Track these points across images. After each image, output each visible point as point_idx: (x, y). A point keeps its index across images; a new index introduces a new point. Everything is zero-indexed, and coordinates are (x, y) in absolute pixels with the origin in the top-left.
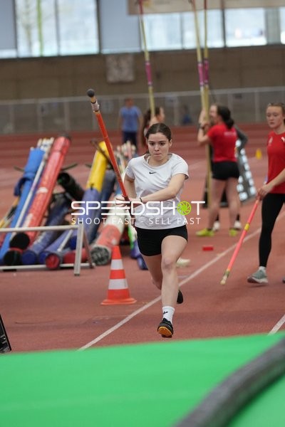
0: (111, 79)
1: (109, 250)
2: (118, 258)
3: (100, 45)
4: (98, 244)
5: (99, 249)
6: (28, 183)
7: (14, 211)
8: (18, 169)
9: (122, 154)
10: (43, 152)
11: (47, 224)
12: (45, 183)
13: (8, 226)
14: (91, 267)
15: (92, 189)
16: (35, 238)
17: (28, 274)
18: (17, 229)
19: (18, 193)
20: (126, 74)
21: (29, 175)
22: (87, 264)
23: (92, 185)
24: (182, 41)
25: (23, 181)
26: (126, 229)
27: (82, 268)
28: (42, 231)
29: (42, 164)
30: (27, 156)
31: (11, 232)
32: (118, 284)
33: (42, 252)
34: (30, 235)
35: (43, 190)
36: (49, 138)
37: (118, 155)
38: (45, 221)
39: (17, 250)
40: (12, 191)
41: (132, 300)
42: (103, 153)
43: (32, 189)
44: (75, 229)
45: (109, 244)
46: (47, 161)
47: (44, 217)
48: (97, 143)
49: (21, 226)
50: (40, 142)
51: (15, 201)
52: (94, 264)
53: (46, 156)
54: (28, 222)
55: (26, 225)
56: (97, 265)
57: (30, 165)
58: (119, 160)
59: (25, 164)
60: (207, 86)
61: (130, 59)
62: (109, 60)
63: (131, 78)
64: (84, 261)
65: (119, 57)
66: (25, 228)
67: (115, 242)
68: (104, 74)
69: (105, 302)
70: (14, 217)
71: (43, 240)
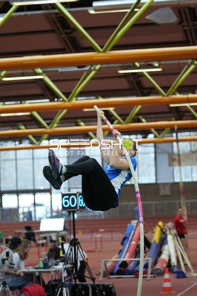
0: (161, 194)
1: (162, 269)
2: (167, 273)
3: (156, 179)
4: (158, 266)
5: (158, 269)
6: (127, 239)
7: (121, 252)
8: (122, 233)
9: (168, 227)
10: (133, 226)
11: (135, 258)
12: (134, 239)
13: (118, 258)
14: (154, 277)
15: (155, 242)
16: (130, 264)
17: (127, 279)
18: (122, 259)
19: (122, 244)
20: (168, 192)
21: (127, 236)
22: (152, 275)
23: (155, 241)
24: (192, 178)
25: (125, 239)
26: (170, 260)
27: (151, 277)
28: (132, 261)
29: (133, 231)
30: (126, 227)
31: (119, 261)
32: (167, 285)
33: (133, 270)
34: (128, 262)
35: (133, 243)
36: (136, 220)
37: (166, 228)
38: (134, 256)
39: (122, 269)
40: (120, 243)
41: (173, 292)
42: (160, 226)
43: (129, 242)
44: (147, 260)
45: (162, 267)
46: (135, 230)
47: (134, 254)
48: (157, 222)
49: (124, 258)
50: (132, 222)
51: (121, 247)
52: (156, 275)
53: (134, 228)
54: (127, 256)
55: (126, 258)
56: (157, 276)
57: (128, 232)
58: (166, 230)
59: (125, 230)
60: (184, 198)
61: (169, 185)
62: (160, 186)
63: (170, 193)
64: (152, 274)
65: (164, 184)
66: (126, 259)
67: (165, 266)
68: (158, 192)
69: (161, 292)
70: (121, 254)
71: (134, 264)
